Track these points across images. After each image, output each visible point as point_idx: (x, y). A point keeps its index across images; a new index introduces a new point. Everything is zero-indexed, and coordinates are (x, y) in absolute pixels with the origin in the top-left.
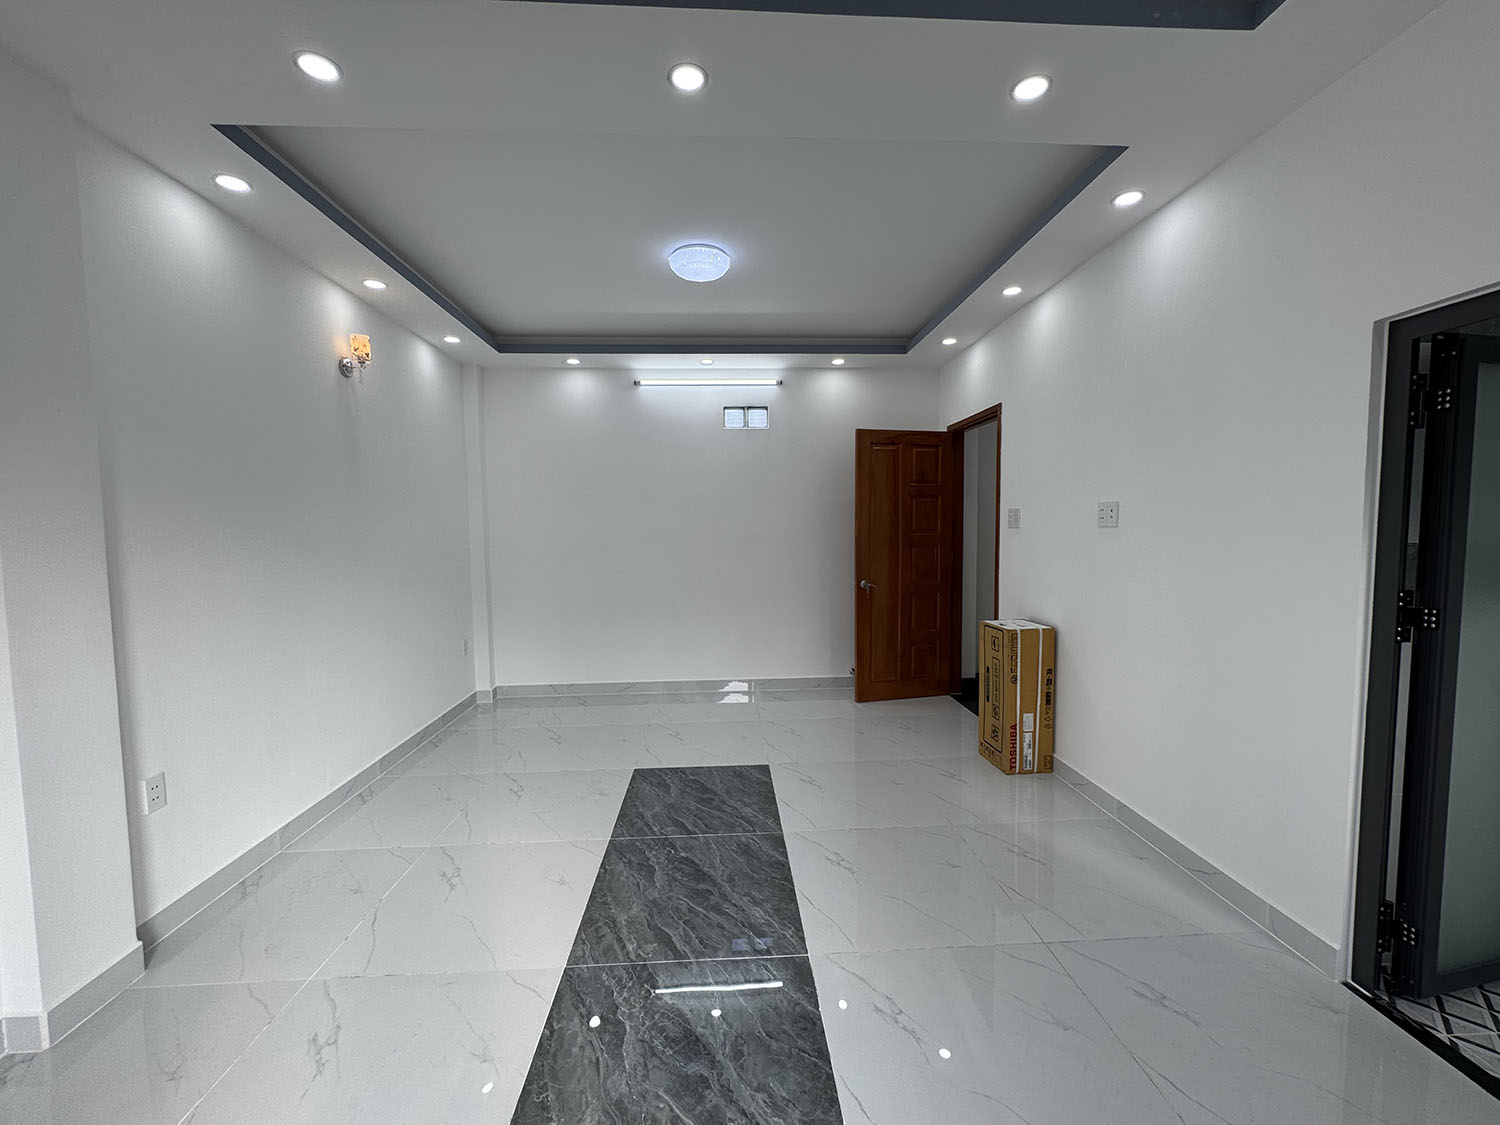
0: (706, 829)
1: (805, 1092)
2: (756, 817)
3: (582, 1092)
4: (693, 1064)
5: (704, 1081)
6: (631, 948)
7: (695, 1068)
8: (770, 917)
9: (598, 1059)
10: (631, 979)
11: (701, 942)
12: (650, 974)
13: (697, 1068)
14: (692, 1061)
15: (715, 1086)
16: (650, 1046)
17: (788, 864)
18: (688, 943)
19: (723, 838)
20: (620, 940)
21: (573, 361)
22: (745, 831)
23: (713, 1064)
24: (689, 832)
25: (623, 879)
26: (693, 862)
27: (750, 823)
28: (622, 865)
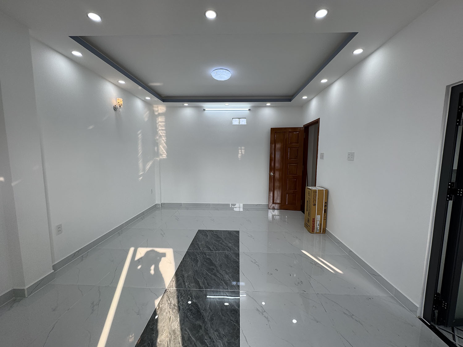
0: (216, 250)
1: (230, 333)
2: (232, 247)
3: (164, 326)
4: (198, 321)
5: (200, 326)
6: (186, 285)
7: (199, 322)
8: (230, 278)
9: (170, 317)
10: (185, 294)
11: (208, 284)
12: (191, 293)
13: (199, 323)
14: (198, 320)
15: (203, 329)
16: (186, 315)
17: (239, 262)
18: (204, 284)
19: (221, 252)
20: (184, 281)
21: (186, 104)
22: (228, 251)
23: (204, 322)
24: (211, 250)
25: (188, 263)
26: (210, 259)
27: (230, 249)
28: (189, 259)
